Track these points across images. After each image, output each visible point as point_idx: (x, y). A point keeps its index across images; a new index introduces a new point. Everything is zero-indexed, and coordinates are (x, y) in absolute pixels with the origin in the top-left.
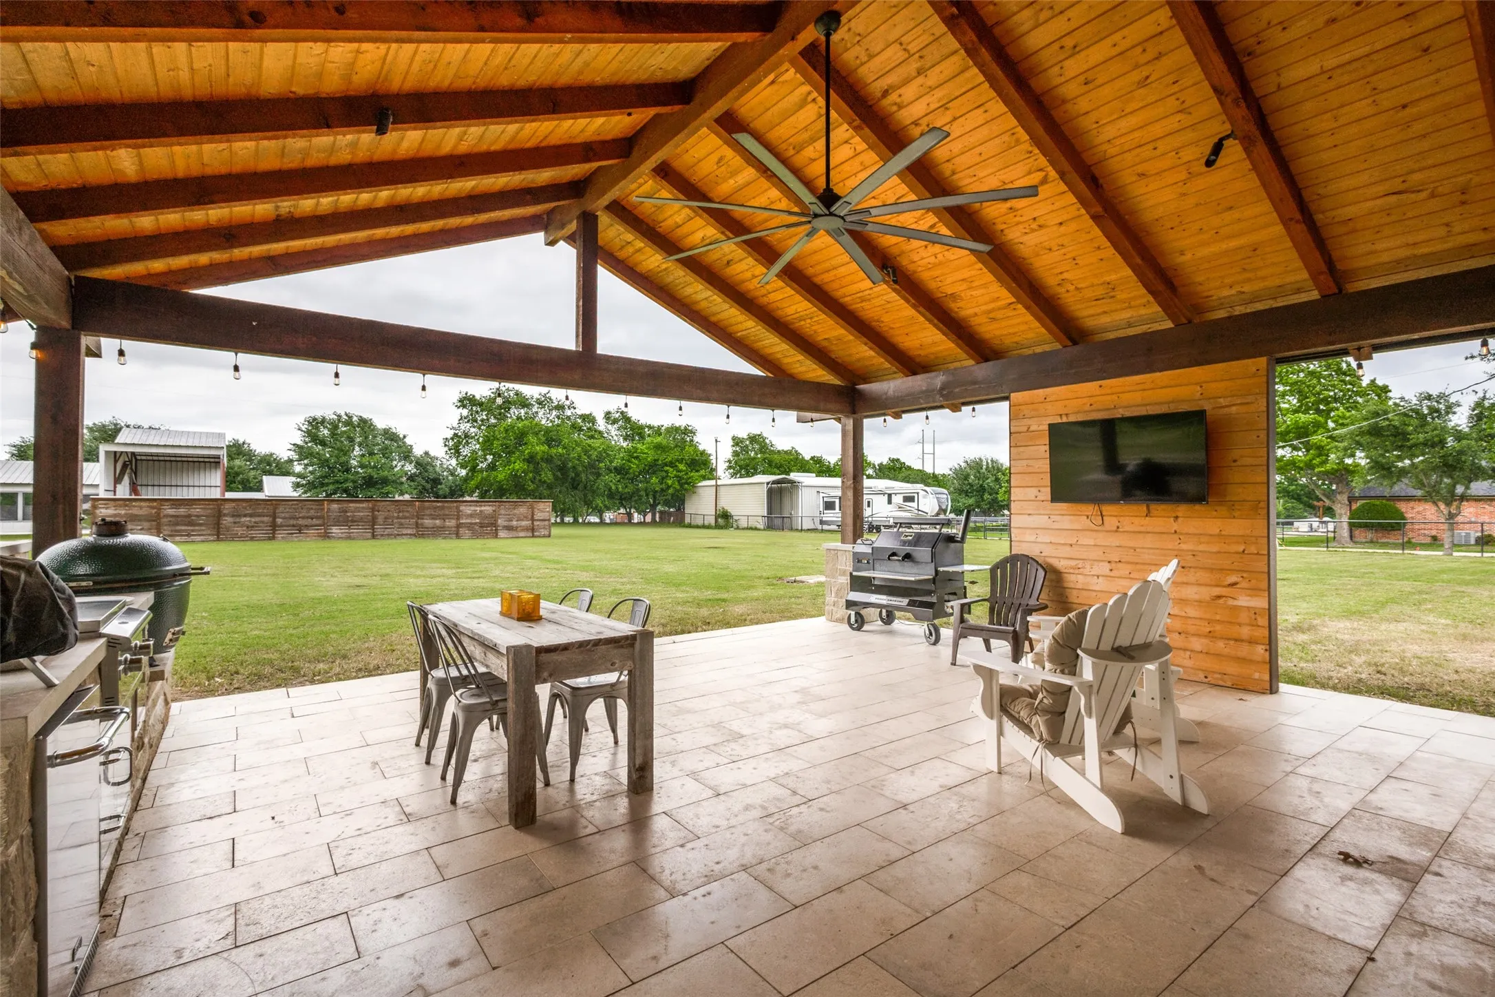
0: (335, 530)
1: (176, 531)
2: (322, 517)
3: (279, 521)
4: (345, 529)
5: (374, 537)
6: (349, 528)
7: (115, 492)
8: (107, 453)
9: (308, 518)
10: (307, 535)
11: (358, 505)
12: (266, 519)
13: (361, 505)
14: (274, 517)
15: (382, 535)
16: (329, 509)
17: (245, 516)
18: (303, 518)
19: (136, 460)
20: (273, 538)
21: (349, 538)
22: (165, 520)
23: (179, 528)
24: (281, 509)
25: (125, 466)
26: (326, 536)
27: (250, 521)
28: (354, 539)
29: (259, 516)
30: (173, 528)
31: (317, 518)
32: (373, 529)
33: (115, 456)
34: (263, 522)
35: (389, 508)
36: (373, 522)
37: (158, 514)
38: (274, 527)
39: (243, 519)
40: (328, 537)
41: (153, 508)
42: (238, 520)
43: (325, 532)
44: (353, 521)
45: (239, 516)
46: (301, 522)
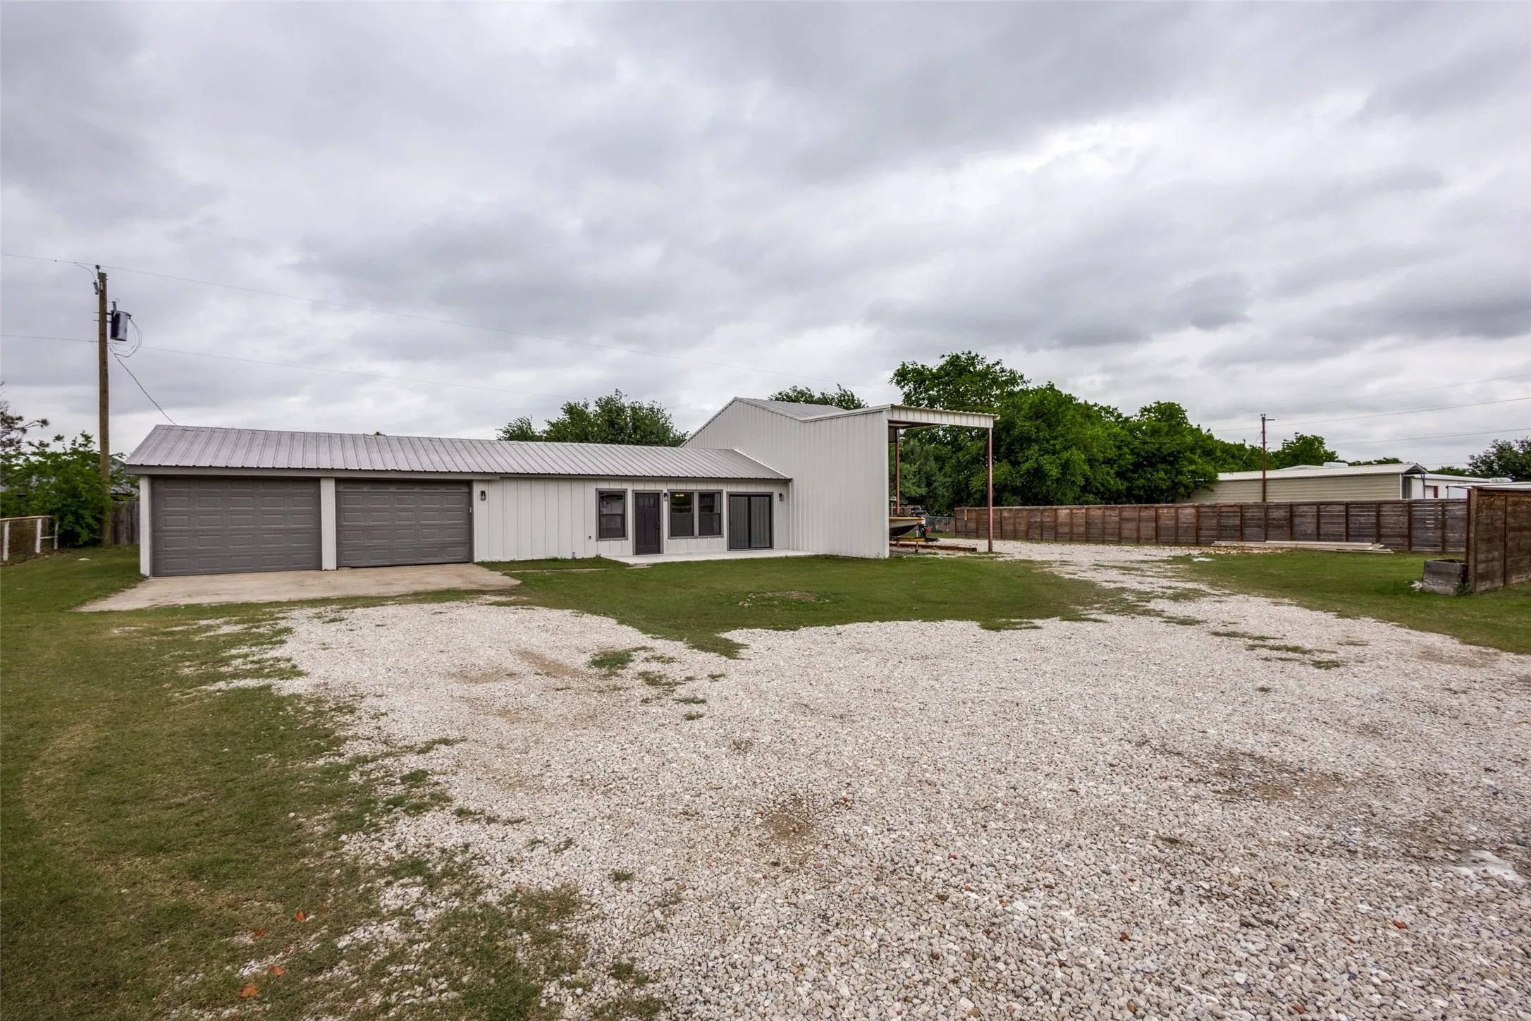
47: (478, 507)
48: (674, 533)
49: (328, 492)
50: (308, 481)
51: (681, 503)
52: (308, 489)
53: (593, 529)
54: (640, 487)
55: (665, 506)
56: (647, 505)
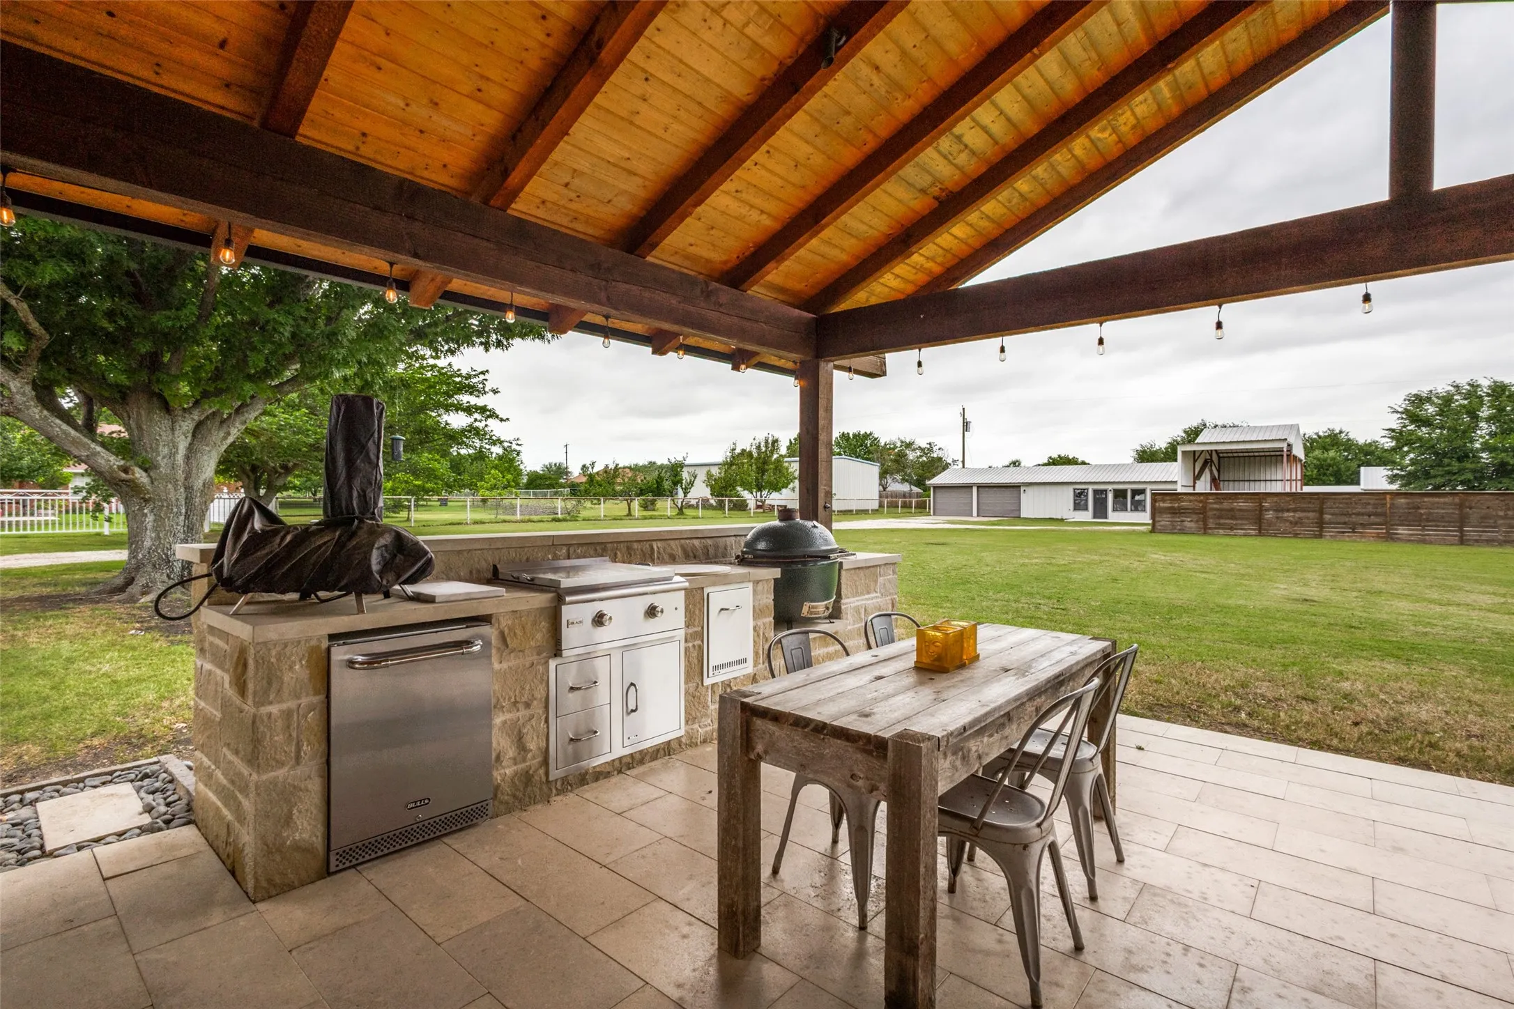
0: (1402, 531)
1: (1219, 524)
2: (1384, 514)
3: (1327, 517)
4: (1415, 531)
5: (1463, 541)
6: (1423, 530)
7: (1194, 487)
8: (1184, 453)
9: (1363, 514)
10: (1363, 535)
11: (1437, 500)
12: (1311, 515)
13: (1442, 500)
14: (1321, 512)
15: (1477, 541)
16: (1392, 504)
17: (1288, 511)
18: (1358, 514)
19: (1219, 457)
20: (1320, 536)
21: (1424, 542)
22: (1210, 513)
23: (1222, 521)
24: (1329, 504)
25: (1205, 463)
26: (1390, 537)
27: (1293, 517)
28: (1431, 543)
29: (1304, 511)
30: (1218, 521)
31: (1376, 514)
32: (1461, 531)
33: (1194, 456)
34: (1308, 518)
35: (1489, 504)
36: (1462, 521)
37: (1204, 508)
38: (1321, 524)
39: (1286, 514)
40: (1392, 539)
41: (1201, 502)
42: (1280, 515)
43: (1387, 532)
44: (1428, 520)
45: (1283, 510)
46: (1354, 519)
47: (1023, 496)
48: (1114, 510)
49: (975, 489)
50: (969, 487)
51: (1120, 495)
52: (969, 490)
53: (1072, 507)
54: (1096, 487)
55: (1110, 497)
56: (1100, 496)
